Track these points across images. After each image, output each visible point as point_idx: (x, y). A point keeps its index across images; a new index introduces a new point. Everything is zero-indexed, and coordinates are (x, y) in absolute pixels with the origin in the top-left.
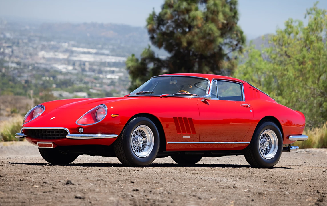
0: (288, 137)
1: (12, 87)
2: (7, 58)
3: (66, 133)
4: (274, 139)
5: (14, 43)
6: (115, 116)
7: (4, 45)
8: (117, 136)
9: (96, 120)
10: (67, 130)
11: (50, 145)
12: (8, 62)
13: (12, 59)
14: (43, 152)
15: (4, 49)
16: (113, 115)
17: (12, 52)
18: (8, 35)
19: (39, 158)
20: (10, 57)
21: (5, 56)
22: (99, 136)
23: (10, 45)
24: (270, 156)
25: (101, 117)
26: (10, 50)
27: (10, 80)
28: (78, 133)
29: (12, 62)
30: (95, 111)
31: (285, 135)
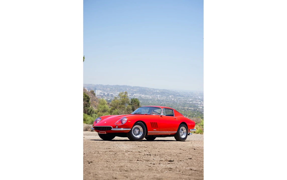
0: (190, 130)
1: (200, 115)
2: (199, 105)
3: (111, 128)
4: (185, 131)
5: (201, 100)
6: (130, 121)
7: (198, 101)
8: (130, 129)
9: (122, 123)
10: (112, 127)
11: (105, 133)
12: (199, 107)
13: (201, 106)
14: (100, 135)
15: (198, 102)
16: (129, 121)
17: (201, 103)
18: (199, 97)
19: (98, 138)
20: (200, 105)
21: (198, 105)
22: (122, 129)
23: (200, 101)
24: (183, 136)
25: (124, 122)
26: (200, 102)
27: (200, 113)
28: (116, 128)
29: (201, 107)
30: (122, 120)
31: (189, 129)
